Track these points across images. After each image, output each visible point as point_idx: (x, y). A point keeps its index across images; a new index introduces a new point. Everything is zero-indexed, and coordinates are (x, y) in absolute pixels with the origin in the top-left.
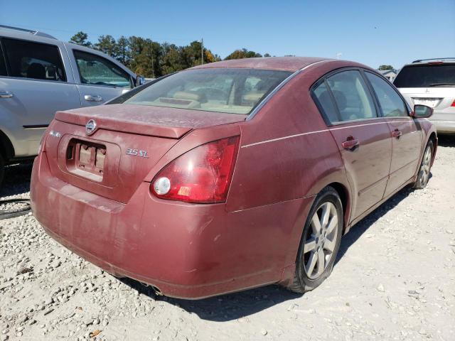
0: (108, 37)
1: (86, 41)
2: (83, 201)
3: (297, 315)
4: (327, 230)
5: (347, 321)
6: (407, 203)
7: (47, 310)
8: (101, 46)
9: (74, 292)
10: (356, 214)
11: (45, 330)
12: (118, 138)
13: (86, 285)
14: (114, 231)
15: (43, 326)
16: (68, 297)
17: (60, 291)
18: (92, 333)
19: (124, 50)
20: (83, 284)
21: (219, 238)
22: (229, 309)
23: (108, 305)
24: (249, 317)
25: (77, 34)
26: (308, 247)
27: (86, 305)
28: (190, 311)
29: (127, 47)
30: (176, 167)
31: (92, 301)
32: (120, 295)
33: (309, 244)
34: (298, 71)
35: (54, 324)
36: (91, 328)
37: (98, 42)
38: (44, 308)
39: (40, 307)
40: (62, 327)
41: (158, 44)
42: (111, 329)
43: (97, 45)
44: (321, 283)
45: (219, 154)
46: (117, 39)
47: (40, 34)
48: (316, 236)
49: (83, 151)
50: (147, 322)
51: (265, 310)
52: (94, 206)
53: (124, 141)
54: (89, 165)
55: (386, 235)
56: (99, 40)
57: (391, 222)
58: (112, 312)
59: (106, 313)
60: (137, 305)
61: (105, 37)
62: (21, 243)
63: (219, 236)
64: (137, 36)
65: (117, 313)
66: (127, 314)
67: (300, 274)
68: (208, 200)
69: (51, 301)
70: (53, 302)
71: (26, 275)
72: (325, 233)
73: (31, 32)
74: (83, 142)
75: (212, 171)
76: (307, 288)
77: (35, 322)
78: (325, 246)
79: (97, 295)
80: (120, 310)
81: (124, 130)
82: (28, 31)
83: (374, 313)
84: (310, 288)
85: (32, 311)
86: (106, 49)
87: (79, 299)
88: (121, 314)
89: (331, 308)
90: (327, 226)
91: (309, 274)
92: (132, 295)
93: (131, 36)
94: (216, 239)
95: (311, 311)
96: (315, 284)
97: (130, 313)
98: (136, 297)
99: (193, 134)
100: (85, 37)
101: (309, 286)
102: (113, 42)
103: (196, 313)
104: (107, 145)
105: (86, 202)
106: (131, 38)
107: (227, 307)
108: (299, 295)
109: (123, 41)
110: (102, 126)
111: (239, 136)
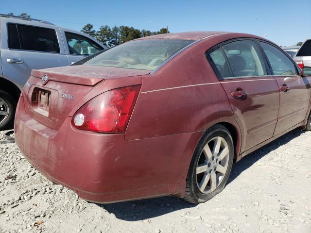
0: (106, 27)
1: (92, 30)
2: (35, 130)
3: (187, 220)
4: (218, 158)
5: (224, 227)
6: (296, 141)
7: (15, 204)
8: (102, 33)
9: (36, 194)
10: (246, 148)
11: (8, 218)
12: (58, 87)
13: (46, 189)
14: (49, 151)
15: (7, 215)
16: (31, 197)
17: (27, 192)
18: (37, 223)
19: (116, 35)
20: (44, 188)
21: (119, 159)
22: (138, 212)
23: (55, 204)
24: (152, 219)
25: (86, 25)
26: (199, 170)
27: (41, 202)
28: (110, 212)
29: (118, 33)
30: (89, 106)
31: (45, 200)
32: (66, 197)
33: (201, 167)
34: (199, 40)
35: (15, 214)
36: (38, 220)
37: (100, 30)
38: (13, 203)
39: (10, 203)
40: (20, 217)
41: (139, 31)
42: (51, 221)
43: (99, 32)
44: (213, 197)
45: (122, 97)
46: (112, 27)
47: (44, 22)
48: (208, 162)
49: (42, 96)
50: (78, 217)
51: (164, 215)
52: (40, 133)
53: (61, 88)
54: (45, 106)
55: (274, 164)
56: (100, 29)
57: (280, 154)
58: (56, 209)
59: (52, 209)
60: (75, 205)
61: (104, 27)
62: (15, 159)
63: (119, 157)
64: (125, 26)
65: (59, 210)
66: (65, 211)
67: (193, 190)
68: (111, 131)
69: (18, 199)
70: (20, 199)
71: (10, 180)
72: (217, 160)
73: (39, 21)
74: (42, 90)
75: (115, 110)
76: (200, 200)
77: (4, 212)
78: (217, 170)
79: (50, 197)
80: (62, 208)
81: (62, 81)
82: (36, 20)
83: (247, 222)
84: (203, 201)
85: (5, 204)
86: (104, 35)
87: (37, 199)
88: (61, 211)
89: (215, 217)
90: (219, 154)
91: (202, 189)
92: (74, 198)
93: (121, 26)
94: (116, 159)
95: (198, 217)
96: (207, 198)
97: (68, 210)
98: (77, 199)
99: (104, 83)
100: (92, 27)
101: (202, 199)
102: (109, 30)
103: (114, 213)
104: (52, 91)
105: (37, 131)
106: (121, 27)
107: (137, 211)
108: (194, 205)
109: (116, 29)
110: (51, 78)
111: (141, 85)
